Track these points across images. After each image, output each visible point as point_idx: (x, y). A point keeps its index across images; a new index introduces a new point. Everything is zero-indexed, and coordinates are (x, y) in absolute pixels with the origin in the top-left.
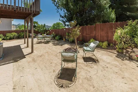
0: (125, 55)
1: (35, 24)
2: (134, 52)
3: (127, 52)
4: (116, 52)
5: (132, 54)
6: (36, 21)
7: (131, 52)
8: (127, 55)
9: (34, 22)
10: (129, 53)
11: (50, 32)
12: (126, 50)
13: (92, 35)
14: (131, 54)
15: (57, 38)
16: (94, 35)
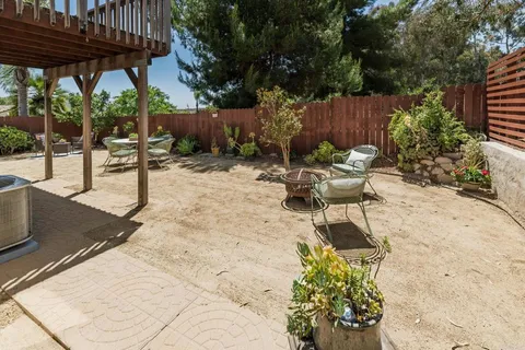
0: (421, 175)
1: (40, 90)
2: (438, 166)
3: (425, 167)
4: (396, 172)
5: (437, 171)
7: (433, 167)
8: (426, 174)
9: (39, 79)
10: (429, 169)
12: (419, 163)
13: (323, 131)
14: (433, 172)
15: (186, 145)
16: (328, 131)
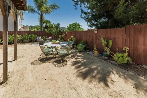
1: (46, 24)
6: (49, 20)
9: (46, 21)
11: (66, 35)
15: (80, 46)
